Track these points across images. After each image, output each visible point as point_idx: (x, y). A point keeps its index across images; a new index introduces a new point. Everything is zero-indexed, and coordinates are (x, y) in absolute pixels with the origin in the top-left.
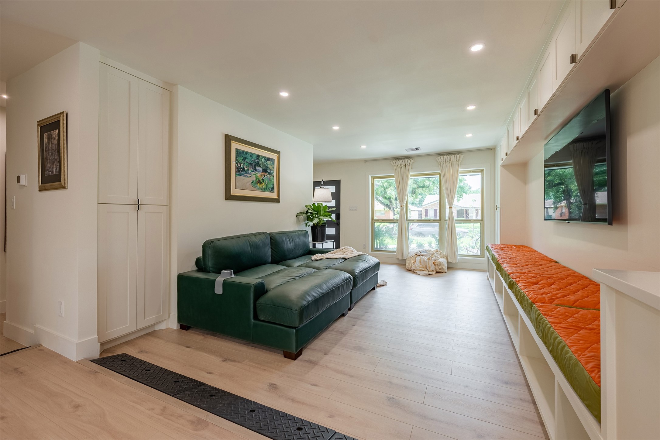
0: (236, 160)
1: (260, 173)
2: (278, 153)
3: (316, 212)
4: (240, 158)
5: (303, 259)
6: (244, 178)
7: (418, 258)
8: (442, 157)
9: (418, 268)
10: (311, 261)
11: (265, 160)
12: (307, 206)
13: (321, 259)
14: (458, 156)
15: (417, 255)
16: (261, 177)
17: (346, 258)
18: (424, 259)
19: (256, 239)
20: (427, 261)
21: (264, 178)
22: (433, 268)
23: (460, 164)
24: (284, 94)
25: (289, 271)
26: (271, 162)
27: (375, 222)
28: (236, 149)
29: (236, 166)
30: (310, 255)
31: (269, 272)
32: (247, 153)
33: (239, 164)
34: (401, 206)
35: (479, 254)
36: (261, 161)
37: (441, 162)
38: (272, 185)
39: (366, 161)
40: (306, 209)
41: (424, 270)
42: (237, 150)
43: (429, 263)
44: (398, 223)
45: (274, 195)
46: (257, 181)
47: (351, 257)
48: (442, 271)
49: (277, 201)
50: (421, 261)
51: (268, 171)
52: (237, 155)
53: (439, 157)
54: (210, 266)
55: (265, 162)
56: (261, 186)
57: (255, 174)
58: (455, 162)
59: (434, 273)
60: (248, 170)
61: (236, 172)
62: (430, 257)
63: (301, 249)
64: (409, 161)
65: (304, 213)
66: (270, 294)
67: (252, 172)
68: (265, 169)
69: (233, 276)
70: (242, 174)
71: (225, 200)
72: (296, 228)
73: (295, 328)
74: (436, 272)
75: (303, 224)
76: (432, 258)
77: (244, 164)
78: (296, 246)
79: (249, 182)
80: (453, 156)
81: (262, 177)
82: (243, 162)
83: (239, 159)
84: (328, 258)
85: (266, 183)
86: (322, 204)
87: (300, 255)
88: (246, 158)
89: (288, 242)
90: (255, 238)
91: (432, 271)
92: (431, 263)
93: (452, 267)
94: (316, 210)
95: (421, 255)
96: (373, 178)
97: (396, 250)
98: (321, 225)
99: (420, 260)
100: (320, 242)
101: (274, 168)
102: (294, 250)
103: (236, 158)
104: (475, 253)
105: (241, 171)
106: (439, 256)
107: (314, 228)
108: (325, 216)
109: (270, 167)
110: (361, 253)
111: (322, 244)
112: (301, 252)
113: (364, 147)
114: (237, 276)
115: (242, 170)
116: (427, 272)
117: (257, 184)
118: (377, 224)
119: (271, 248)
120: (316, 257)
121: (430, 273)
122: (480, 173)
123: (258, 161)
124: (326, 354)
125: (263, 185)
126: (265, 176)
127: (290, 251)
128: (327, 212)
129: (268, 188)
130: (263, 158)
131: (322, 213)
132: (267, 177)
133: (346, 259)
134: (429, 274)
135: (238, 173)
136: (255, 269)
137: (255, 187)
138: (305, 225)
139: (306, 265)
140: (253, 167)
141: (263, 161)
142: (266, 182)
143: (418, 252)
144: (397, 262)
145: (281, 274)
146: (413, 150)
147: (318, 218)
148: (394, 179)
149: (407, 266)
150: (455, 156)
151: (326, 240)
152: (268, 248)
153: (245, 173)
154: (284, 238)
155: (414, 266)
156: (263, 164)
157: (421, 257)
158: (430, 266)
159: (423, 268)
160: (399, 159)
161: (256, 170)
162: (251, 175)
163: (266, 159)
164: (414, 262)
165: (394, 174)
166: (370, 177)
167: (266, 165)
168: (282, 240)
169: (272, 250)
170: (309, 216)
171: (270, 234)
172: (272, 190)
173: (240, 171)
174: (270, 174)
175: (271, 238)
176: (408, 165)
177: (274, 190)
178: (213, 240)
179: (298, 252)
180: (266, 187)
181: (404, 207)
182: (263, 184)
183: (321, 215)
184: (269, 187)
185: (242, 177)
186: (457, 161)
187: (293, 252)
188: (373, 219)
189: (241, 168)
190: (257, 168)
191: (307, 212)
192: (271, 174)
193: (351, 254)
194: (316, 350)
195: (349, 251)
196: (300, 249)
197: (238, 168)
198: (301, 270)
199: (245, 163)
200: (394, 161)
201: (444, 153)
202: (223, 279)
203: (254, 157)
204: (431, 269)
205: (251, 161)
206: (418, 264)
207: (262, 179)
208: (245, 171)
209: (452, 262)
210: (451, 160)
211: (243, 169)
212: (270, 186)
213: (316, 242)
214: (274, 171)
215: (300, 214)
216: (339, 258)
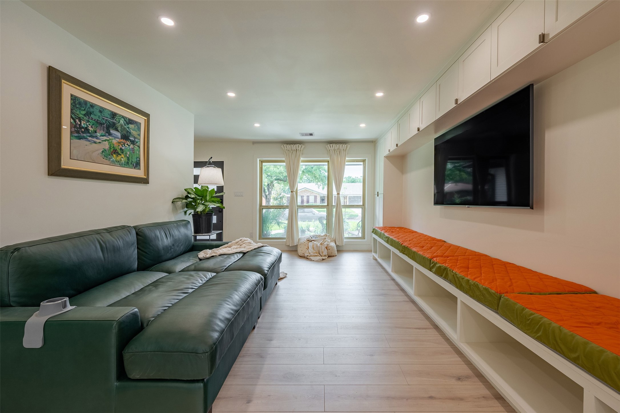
0: (72, 112)
1: (118, 140)
2: (147, 115)
3: (200, 197)
4: (80, 112)
5: (186, 258)
6: (88, 143)
7: (311, 244)
8: (331, 145)
9: (312, 254)
10: (198, 260)
11: (125, 122)
12: (187, 189)
13: (213, 256)
14: (346, 145)
15: (308, 240)
16: (119, 146)
17: (244, 252)
18: (317, 245)
19: (112, 237)
20: (320, 246)
21: (123, 148)
22: (325, 252)
23: (346, 154)
24: (167, 22)
25: (173, 282)
26: (135, 127)
27: (263, 209)
28: (72, 95)
29: (71, 122)
30: (195, 252)
31: (138, 286)
32: (92, 106)
33: (77, 120)
34: (292, 192)
35: (360, 235)
36: (119, 123)
37: (330, 150)
38: (137, 158)
39: (255, 142)
40: (185, 194)
41: (317, 256)
42: (74, 99)
43: (321, 248)
44: (288, 209)
45: (139, 173)
46: (112, 150)
47: (250, 250)
48: (333, 255)
49: (145, 181)
50: (314, 247)
51: (131, 138)
52: (73, 106)
53: (329, 145)
54: (11, 295)
55: (125, 125)
56: (118, 158)
57: (108, 140)
58: (343, 151)
59: (326, 257)
60: (96, 132)
61: (71, 132)
62: (322, 242)
63: (182, 245)
64: (300, 146)
65: (183, 199)
66: (150, 331)
67: (102, 136)
68: (125, 135)
69: (69, 308)
70: (84, 136)
71: (49, 175)
72: (173, 218)
73: (203, 380)
74: (329, 256)
75: (181, 212)
76: (325, 243)
77: (88, 121)
78: (176, 242)
79: (97, 150)
80: (341, 145)
81: (121, 146)
82: (85, 118)
83: (78, 112)
84: (222, 253)
85: (128, 155)
86: (207, 187)
87: (181, 252)
88: (91, 114)
89: (163, 238)
90: (111, 235)
91: (325, 256)
92: (324, 248)
93: (340, 250)
94: (199, 193)
95: (313, 241)
96: (262, 162)
97: (285, 237)
98: (207, 213)
99: (313, 245)
100: (206, 234)
101: (139, 135)
102: (173, 247)
103: (72, 110)
104: (356, 236)
105: (82, 132)
106: (329, 241)
107: (197, 217)
108: (213, 202)
109: (133, 132)
110: (260, 244)
111: (210, 236)
112: (182, 248)
113: (257, 125)
114: (78, 305)
115: (83, 130)
116: (321, 258)
117: (112, 155)
118: (264, 211)
119: (138, 248)
120: (205, 254)
121: (324, 258)
122: (362, 163)
123: (114, 122)
124: (249, 402)
125: (122, 158)
126: (126, 145)
127: (167, 249)
128: (213, 197)
129: (130, 162)
130: (123, 119)
131: (208, 198)
132: (128, 147)
133: (244, 254)
134: (323, 260)
135: (76, 135)
136: (111, 285)
137: (108, 159)
138: (183, 213)
139: (195, 266)
140: (105, 129)
141: (123, 122)
142: (126, 154)
143: (309, 238)
144: (286, 248)
145: (162, 289)
146: (306, 135)
147: (203, 204)
148: (284, 164)
149: (300, 251)
150: (343, 145)
151: (213, 231)
152: (133, 249)
153: (90, 136)
154: (159, 233)
155: (307, 252)
156: (121, 127)
157: (313, 243)
158: (323, 251)
159: (317, 253)
160: (290, 144)
161: (110, 134)
162: (101, 141)
163: (127, 121)
164: (306, 249)
165: (284, 159)
166: (258, 160)
167: (127, 129)
168: (155, 235)
169: (139, 251)
170: (191, 202)
171: (135, 227)
172: (136, 166)
173: (79, 131)
174: (133, 142)
175: (137, 234)
176: (299, 150)
177: (140, 166)
178: (19, 247)
179: (178, 249)
180: (127, 161)
181: (295, 193)
182: (123, 156)
183: (206, 201)
184: (132, 162)
185: (83, 142)
186: (345, 150)
187: (170, 250)
188: (261, 205)
189: (81, 127)
190: (112, 131)
191: (187, 197)
192: (135, 143)
193: (249, 247)
194: (231, 397)
195: (246, 243)
196: (180, 245)
197: (75, 127)
198: (192, 278)
199: (91, 121)
200: (285, 145)
201: (333, 141)
202: (45, 319)
203: (106, 114)
204: (324, 254)
205: (100, 120)
206: (312, 250)
207: (121, 149)
208: (89, 133)
209: (339, 245)
210: (339, 149)
211: (87, 130)
212: (134, 160)
213: (200, 234)
214: (140, 140)
215: (178, 200)
216: (235, 253)
